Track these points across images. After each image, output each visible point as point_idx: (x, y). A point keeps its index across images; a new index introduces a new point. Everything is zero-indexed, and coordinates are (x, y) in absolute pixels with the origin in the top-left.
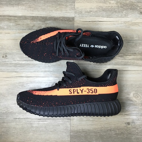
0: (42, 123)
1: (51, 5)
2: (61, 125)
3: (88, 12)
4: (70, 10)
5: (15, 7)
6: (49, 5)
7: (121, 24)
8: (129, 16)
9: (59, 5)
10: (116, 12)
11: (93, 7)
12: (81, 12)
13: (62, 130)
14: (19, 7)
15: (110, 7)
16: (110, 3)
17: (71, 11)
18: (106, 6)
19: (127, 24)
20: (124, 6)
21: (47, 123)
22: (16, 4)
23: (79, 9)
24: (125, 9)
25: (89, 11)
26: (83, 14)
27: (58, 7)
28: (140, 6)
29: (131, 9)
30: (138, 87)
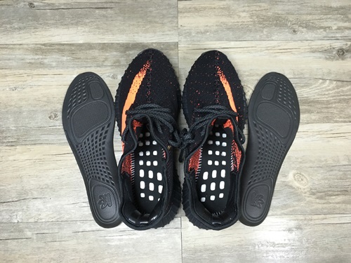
0: (127, 237)
1: (135, 23)
2: (163, 241)
3: (202, 33)
4: (170, 31)
5: (71, 29)
6: (132, 23)
7: (261, 51)
8: (273, 38)
9: (150, 22)
10: (250, 31)
11: (209, 25)
12: (190, 34)
13: (166, 250)
14: (79, 28)
15: (240, 24)
16: (240, 17)
17: (172, 32)
18: (233, 21)
19: (271, 51)
20: (264, 20)
21: (137, 238)
22: (72, 24)
23: (185, 28)
24: (267, 26)
25: (203, 31)
26: (194, 36)
27: (148, 27)
28: (291, 19)
29: (276, 25)
30: (300, 162)
